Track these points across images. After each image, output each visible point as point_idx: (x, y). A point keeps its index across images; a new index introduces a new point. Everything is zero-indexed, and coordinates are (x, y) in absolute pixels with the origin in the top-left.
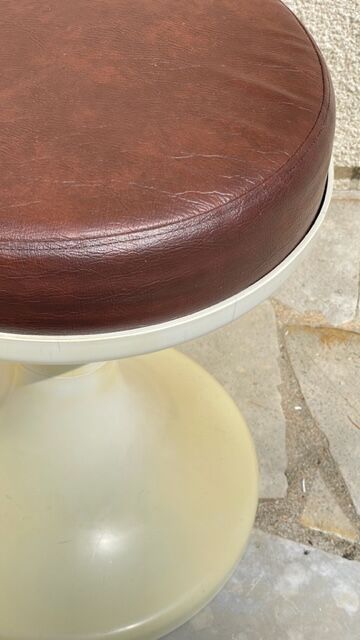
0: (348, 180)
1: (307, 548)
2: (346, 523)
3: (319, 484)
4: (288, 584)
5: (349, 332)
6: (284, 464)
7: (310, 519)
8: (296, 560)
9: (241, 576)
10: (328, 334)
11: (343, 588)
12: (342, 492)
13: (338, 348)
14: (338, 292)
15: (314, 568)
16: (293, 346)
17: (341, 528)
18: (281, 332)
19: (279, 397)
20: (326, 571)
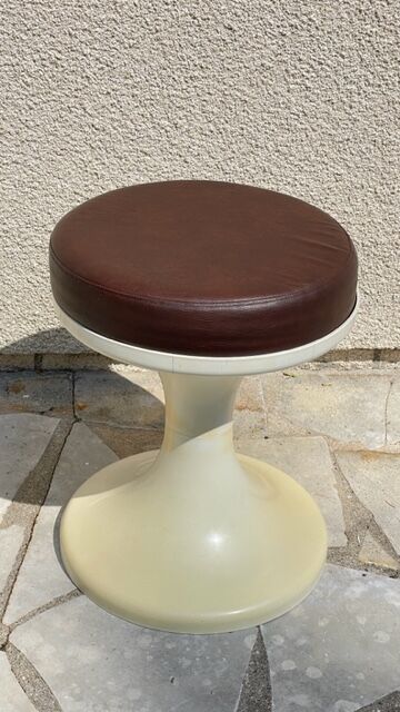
0: (371, 362)
1: (365, 572)
2: (391, 559)
3: (369, 538)
4: (353, 592)
5: (381, 453)
6: (344, 529)
7: (364, 557)
8: (358, 579)
9: (320, 588)
10: (365, 454)
11: (391, 593)
12: (386, 543)
13: (374, 463)
14: (372, 430)
15: (370, 583)
16: (342, 462)
17: (387, 561)
18: (333, 454)
19: (336, 491)
20: (379, 584)
